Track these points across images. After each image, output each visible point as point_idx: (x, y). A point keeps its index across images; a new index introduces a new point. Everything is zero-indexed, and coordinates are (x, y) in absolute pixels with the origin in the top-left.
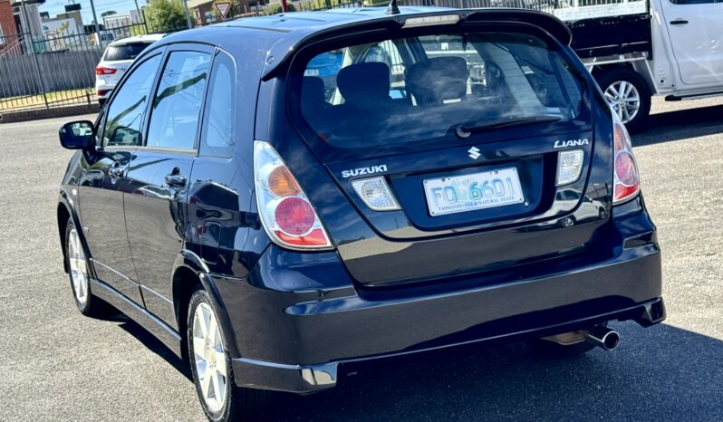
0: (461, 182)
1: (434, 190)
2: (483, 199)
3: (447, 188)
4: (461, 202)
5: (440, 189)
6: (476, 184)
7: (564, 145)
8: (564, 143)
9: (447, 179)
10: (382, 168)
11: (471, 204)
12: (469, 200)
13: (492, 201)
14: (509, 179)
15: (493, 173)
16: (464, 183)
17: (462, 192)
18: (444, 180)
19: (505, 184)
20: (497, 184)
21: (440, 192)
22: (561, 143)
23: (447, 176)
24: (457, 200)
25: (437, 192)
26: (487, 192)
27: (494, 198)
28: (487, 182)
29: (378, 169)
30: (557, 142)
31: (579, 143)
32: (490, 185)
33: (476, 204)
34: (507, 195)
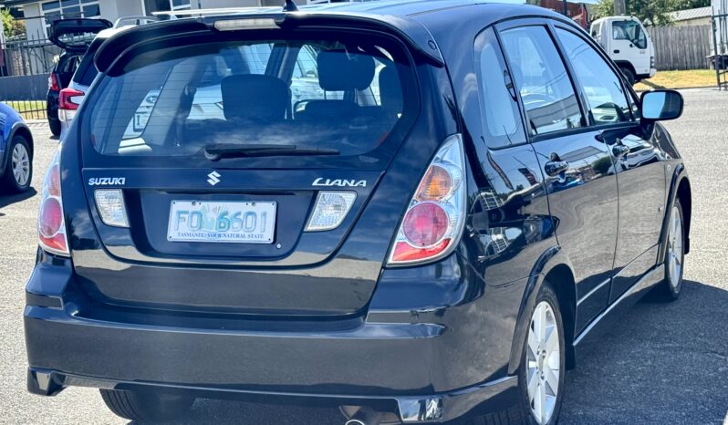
0: (211, 209)
1: (179, 213)
2: (230, 232)
3: (194, 213)
4: (205, 230)
5: (186, 212)
6: (226, 213)
7: (327, 184)
8: (328, 181)
9: (197, 203)
10: (121, 181)
11: (215, 235)
12: (214, 231)
13: (238, 236)
14: (264, 214)
15: (250, 204)
16: (214, 210)
17: (209, 220)
18: (193, 204)
19: (259, 217)
20: (250, 217)
21: (186, 216)
22: (323, 181)
23: (199, 199)
24: (200, 228)
25: (182, 215)
26: (236, 225)
27: (241, 232)
28: (239, 214)
29: (116, 181)
30: (317, 180)
31: (351, 184)
32: (241, 217)
33: (220, 236)
34: (257, 232)
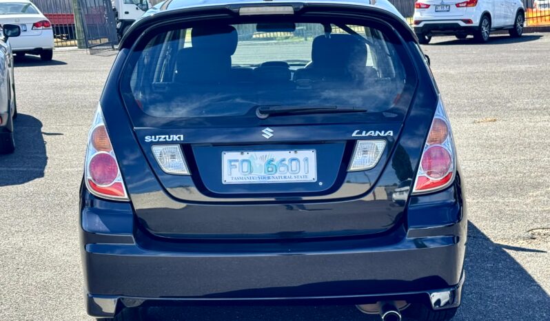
0: (258, 158)
1: (231, 161)
2: (277, 175)
3: (244, 161)
4: (255, 174)
5: (237, 161)
6: (272, 160)
7: (364, 134)
8: (364, 132)
9: (245, 153)
10: (179, 138)
11: (264, 178)
12: (263, 174)
13: (285, 177)
14: (306, 160)
15: (292, 152)
16: (262, 158)
17: (258, 166)
18: (242, 153)
19: (302, 163)
20: (294, 163)
21: (237, 164)
22: (360, 133)
23: (246, 150)
24: (251, 172)
25: (233, 163)
26: (282, 169)
27: (288, 175)
28: (284, 160)
29: (175, 138)
30: (356, 132)
31: (382, 134)
32: (286, 162)
33: (269, 178)
34: (302, 173)
